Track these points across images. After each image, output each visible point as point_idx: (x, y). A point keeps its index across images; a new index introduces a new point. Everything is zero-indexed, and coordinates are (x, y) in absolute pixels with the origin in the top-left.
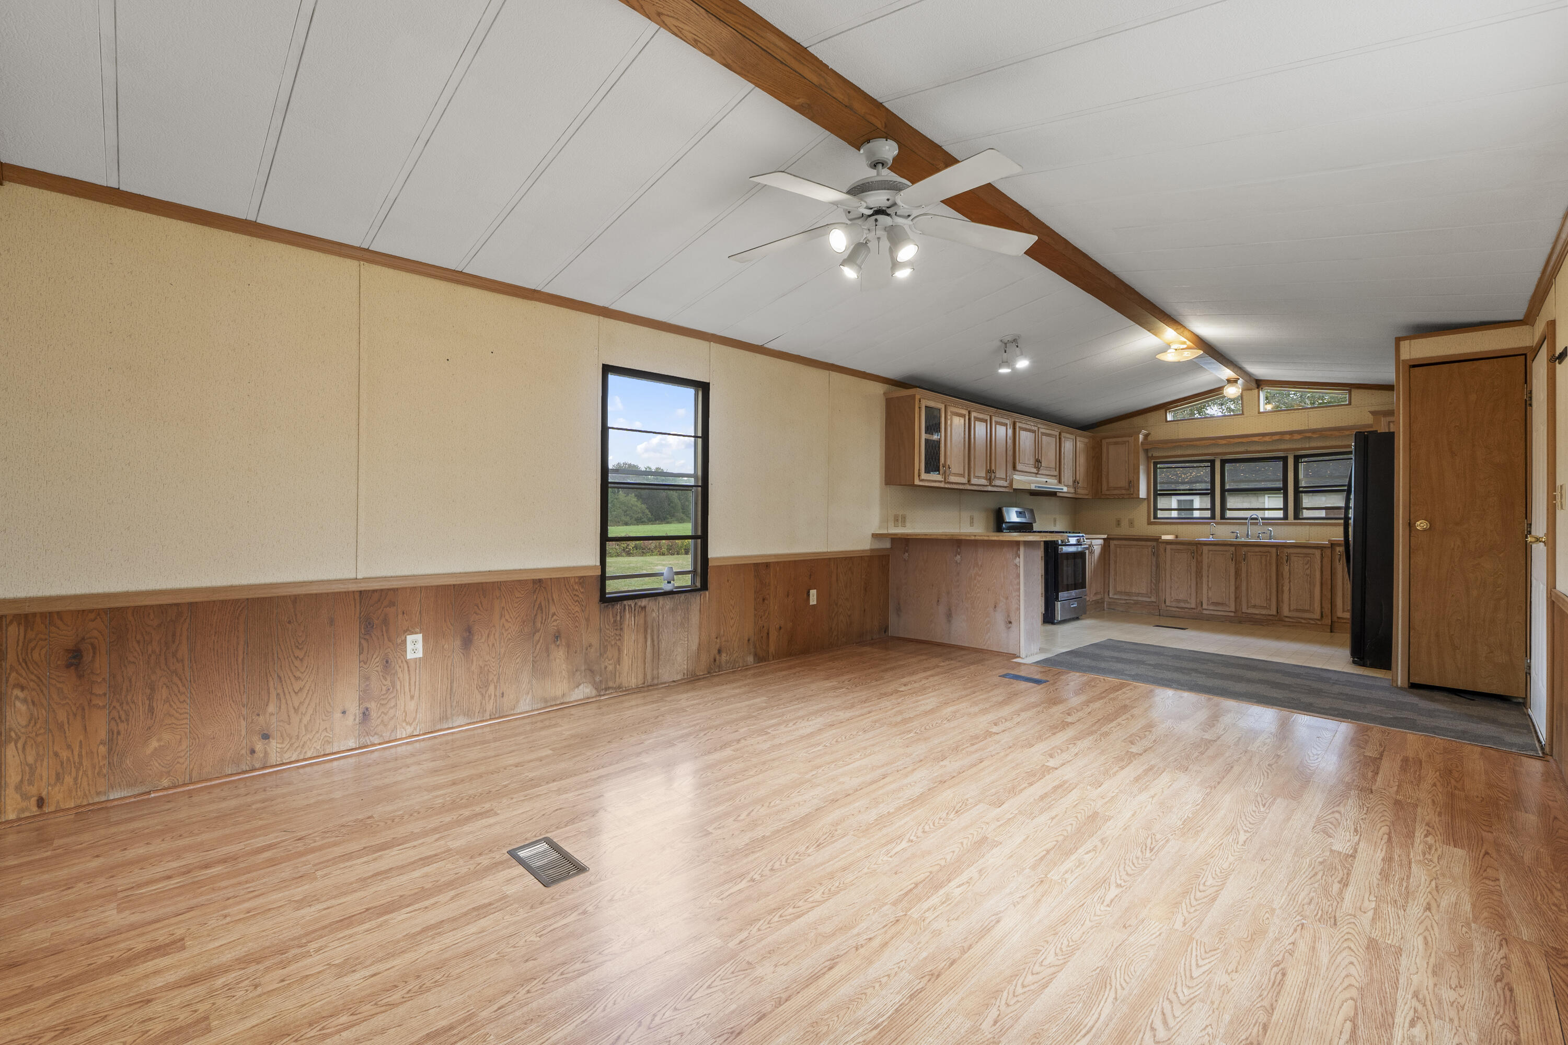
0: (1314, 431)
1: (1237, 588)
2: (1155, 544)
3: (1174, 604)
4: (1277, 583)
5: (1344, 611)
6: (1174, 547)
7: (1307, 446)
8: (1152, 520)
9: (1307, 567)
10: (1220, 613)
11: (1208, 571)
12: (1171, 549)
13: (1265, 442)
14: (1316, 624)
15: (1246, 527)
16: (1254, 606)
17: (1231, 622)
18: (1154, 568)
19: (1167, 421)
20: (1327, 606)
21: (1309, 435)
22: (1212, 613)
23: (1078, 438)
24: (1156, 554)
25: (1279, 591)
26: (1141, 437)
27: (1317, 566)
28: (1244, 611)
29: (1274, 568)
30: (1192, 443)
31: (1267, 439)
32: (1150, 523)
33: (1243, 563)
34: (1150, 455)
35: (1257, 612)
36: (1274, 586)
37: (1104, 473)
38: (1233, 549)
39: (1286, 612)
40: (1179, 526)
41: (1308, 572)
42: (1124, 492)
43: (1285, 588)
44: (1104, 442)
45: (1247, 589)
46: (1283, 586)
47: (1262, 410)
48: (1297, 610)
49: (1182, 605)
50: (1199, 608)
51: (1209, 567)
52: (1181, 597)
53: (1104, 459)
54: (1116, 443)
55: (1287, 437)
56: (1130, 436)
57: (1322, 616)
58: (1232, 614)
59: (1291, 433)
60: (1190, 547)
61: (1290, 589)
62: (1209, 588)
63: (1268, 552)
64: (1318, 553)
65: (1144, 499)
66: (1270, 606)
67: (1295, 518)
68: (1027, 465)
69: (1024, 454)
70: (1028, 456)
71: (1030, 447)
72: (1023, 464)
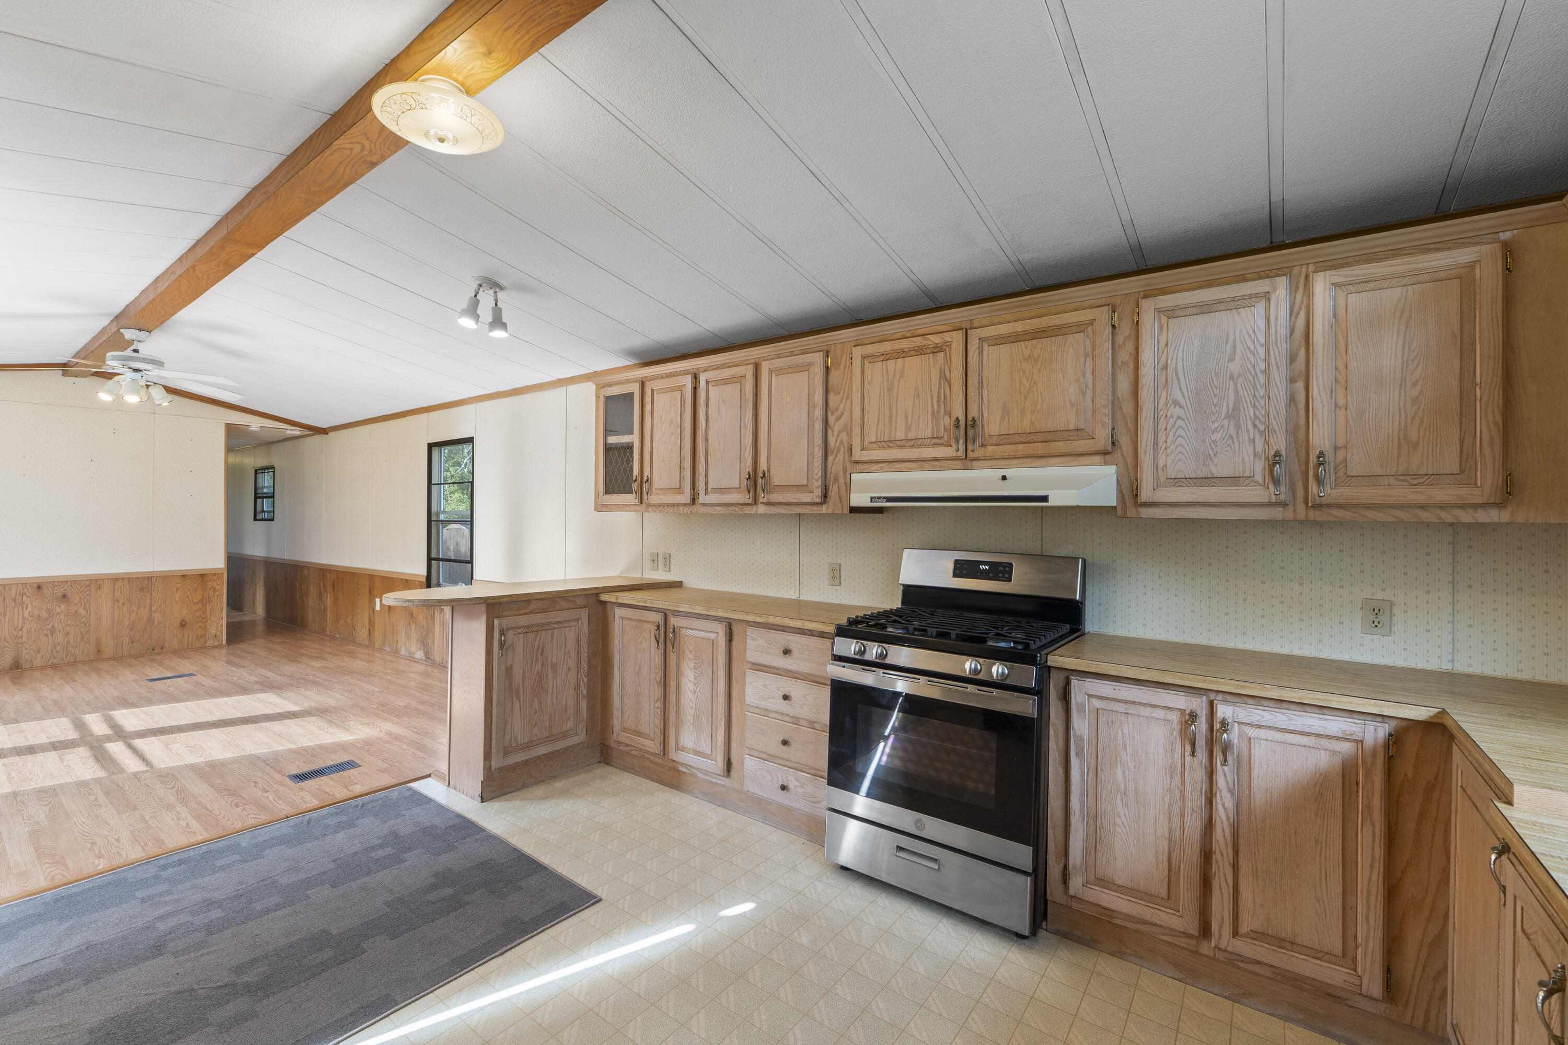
68: (903, 443)
69: (891, 417)
70: (910, 419)
71: (918, 395)
72: (888, 443)
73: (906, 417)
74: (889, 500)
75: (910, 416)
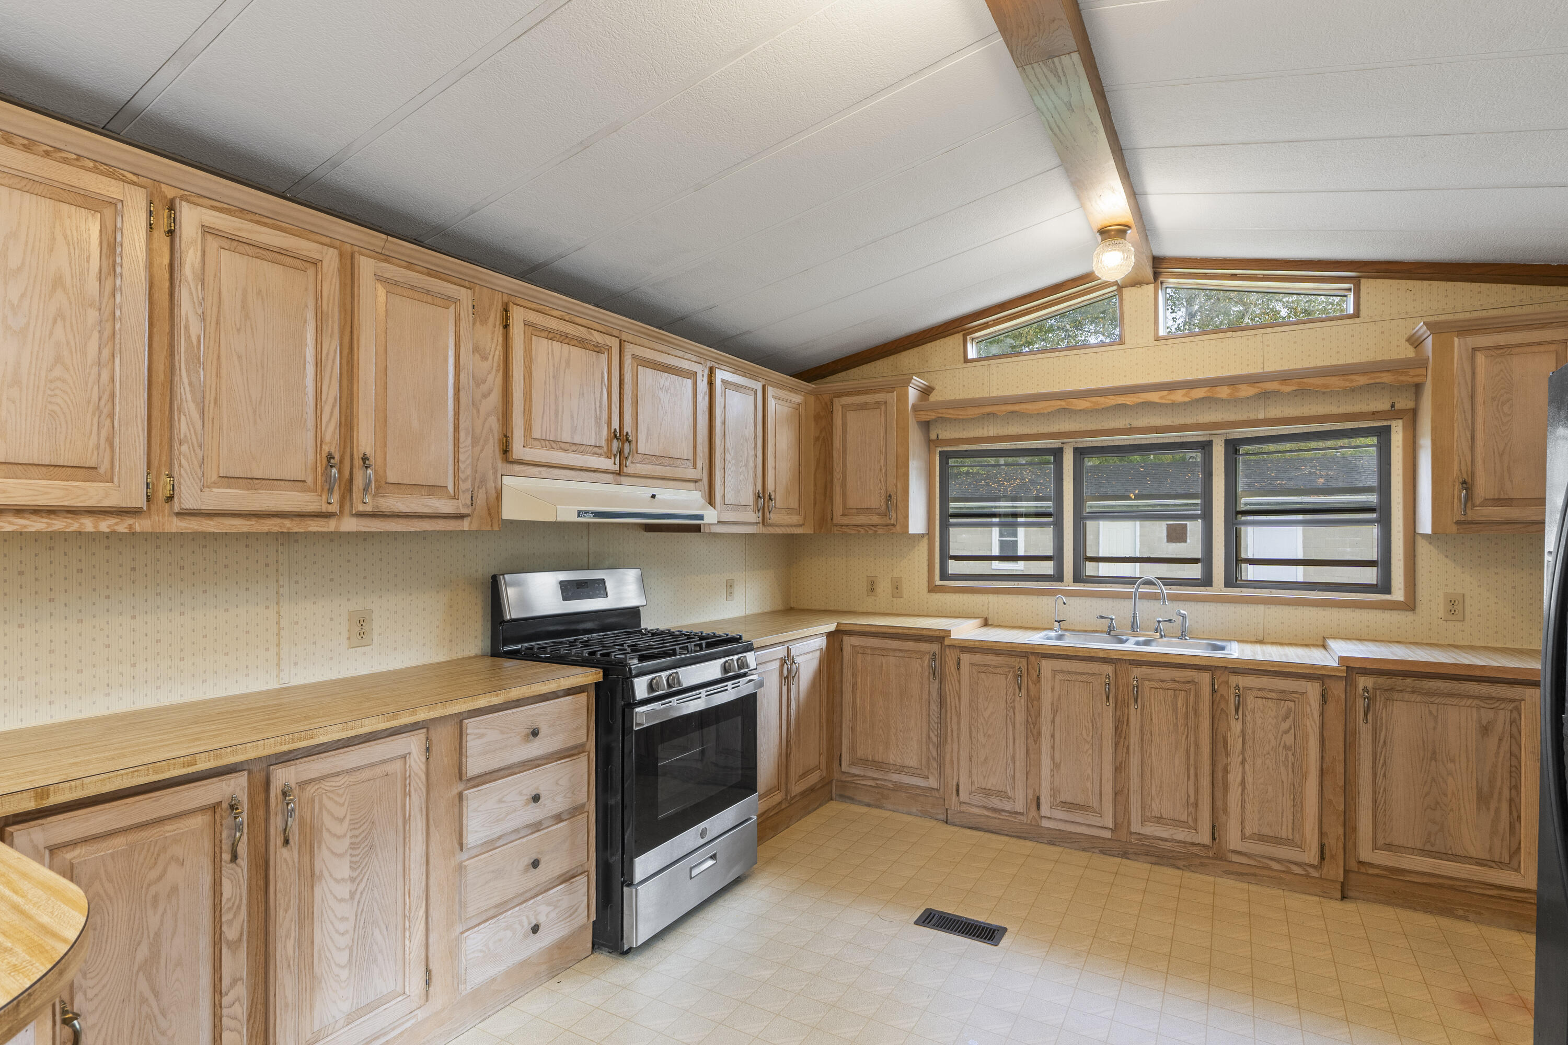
0: (1284, 377)
1: (1120, 769)
2: (935, 647)
3: (978, 799)
4: (1213, 764)
5: (1375, 847)
6: (977, 658)
7: (1261, 416)
8: (938, 582)
9: (1285, 726)
10: (1079, 829)
11: (1053, 722)
12: (972, 664)
13: (1174, 406)
14: (1307, 876)
15: (1129, 604)
16: (1159, 820)
17: (1103, 852)
18: (934, 707)
19: (966, 361)
20: (1336, 831)
21: (1273, 386)
22: (1062, 826)
23: (770, 391)
24: (937, 673)
25: (1219, 783)
26: (912, 394)
27: (1312, 726)
28: (1134, 829)
29: (1206, 724)
30: (1016, 408)
31: (1179, 396)
32: (933, 589)
33: (1132, 707)
34: (933, 437)
35: (1165, 835)
36: (1206, 769)
37: (837, 476)
38: (1109, 669)
39: (1233, 840)
40: (992, 598)
41: (1289, 739)
42: (876, 519)
43: (1231, 777)
44: (838, 403)
45: (1142, 776)
46: (1226, 771)
47: (1162, 332)
48: (1262, 838)
49: (996, 802)
50: (1033, 813)
51: (1055, 713)
52: (993, 782)
53: (837, 443)
54: (862, 407)
55: (1223, 392)
56: (890, 389)
57: (1322, 858)
58: (1107, 834)
59: (1233, 382)
60: (1011, 660)
61: (1243, 782)
62: (1056, 766)
63: (1193, 682)
64: (1313, 690)
65: (923, 535)
66: (1196, 820)
67: (1228, 584)
68: (567, 446)
69: (557, 412)
70: (575, 419)
71: (583, 394)
72: (552, 443)
73: (572, 417)
74: (597, 514)
75: (575, 416)
